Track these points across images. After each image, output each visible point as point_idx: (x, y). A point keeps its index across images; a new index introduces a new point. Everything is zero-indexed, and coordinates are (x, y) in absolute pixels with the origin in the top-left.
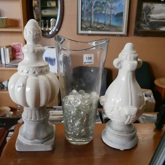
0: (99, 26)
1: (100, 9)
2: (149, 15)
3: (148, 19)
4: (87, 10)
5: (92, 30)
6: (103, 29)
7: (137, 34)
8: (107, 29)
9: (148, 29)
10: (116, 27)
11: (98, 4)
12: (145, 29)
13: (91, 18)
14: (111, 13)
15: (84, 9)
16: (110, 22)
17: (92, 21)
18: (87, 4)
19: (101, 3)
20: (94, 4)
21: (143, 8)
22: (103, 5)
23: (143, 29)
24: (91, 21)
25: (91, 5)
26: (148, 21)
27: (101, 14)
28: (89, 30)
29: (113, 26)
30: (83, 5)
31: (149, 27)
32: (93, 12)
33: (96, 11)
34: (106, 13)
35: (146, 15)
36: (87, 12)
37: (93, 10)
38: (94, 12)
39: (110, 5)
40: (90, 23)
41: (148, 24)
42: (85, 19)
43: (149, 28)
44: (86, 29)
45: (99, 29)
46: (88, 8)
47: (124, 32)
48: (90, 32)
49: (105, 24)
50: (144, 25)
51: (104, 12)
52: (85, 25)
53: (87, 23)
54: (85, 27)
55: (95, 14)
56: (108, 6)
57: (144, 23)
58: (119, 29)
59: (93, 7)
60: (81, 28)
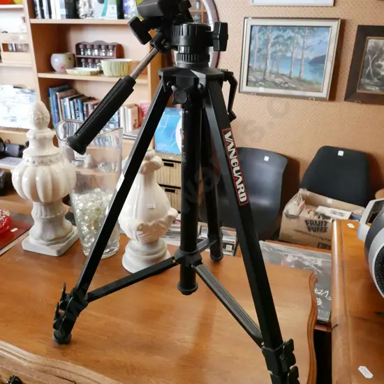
0: (278, 80)
1: (283, 49)
2: (379, 62)
3: (378, 70)
4: (260, 50)
5: (265, 87)
6: (287, 86)
7: (351, 96)
8: (293, 86)
9: (375, 90)
10: (310, 83)
11: (280, 40)
12: (369, 90)
13: (266, 64)
14: (303, 56)
15: (254, 48)
16: (300, 73)
17: (268, 71)
18: (260, 39)
19: (286, 37)
20: (272, 41)
21: (368, 49)
22: (289, 42)
23: (365, 89)
24: (266, 70)
25: (267, 41)
26: (377, 74)
27: (284, 57)
28: (261, 85)
29: (304, 81)
30: (253, 42)
31: (377, 86)
32: (270, 53)
33: (275, 52)
34: (294, 56)
35: (373, 62)
36: (259, 54)
37: (270, 50)
38: (272, 54)
39: (301, 41)
40: (262, 74)
41: (376, 80)
42: (255, 65)
43: (377, 88)
44: (255, 84)
45: (277, 85)
46: (261, 47)
47: (324, 93)
48: (261, 90)
49: (290, 78)
50: (367, 81)
51: (289, 55)
52: (255, 78)
53: (258, 73)
54: (254, 80)
55: (273, 58)
56: (298, 43)
57: (369, 77)
58: (316, 86)
59: (270, 45)
60: (247, 81)
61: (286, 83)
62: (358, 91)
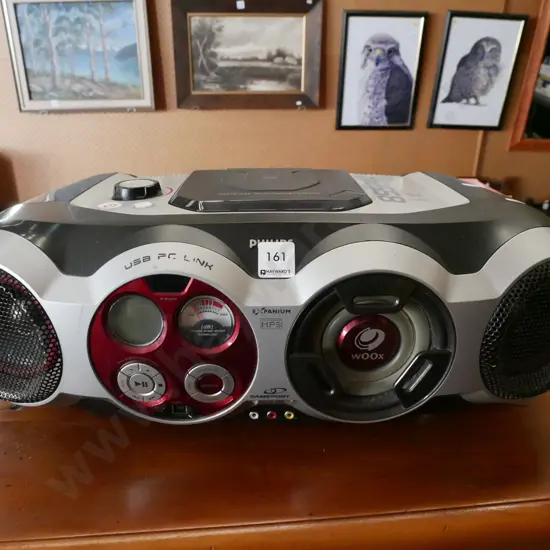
0: (77, 87)
1: (72, 37)
2: (212, 49)
3: (213, 60)
4: (37, 43)
5: (60, 99)
6: (91, 94)
7: (185, 100)
8: (102, 94)
9: (214, 89)
10: (124, 87)
11: (65, 24)
12: (207, 90)
13: (52, 63)
14: (104, 47)
15: (28, 38)
16: (106, 73)
17: (58, 73)
18: (33, 24)
19: (72, 19)
20: (52, 26)
21: (193, 31)
22: (79, 27)
23: (203, 90)
24: (54, 72)
25: (45, 26)
26: (213, 67)
27: (77, 50)
28: (52, 98)
29: (114, 85)
30: (23, 29)
31: (216, 83)
32: (54, 45)
33: (62, 44)
34: (92, 48)
35: (204, 50)
36: (37, 49)
37: (54, 42)
38: (57, 48)
39: (96, 24)
40: (50, 79)
41: (213, 75)
42: (35, 66)
43: (218, 86)
44: (43, 96)
45: (76, 96)
46: (39, 37)
47: (148, 100)
48: (55, 104)
49: (92, 81)
50: (203, 77)
51: (83, 46)
52: (40, 86)
53: (43, 79)
54: (39, 89)
55: (61, 54)
56: (92, 28)
57: (203, 70)
58: (133, 91)
59: (50, 34)
60: (30, 92)
61: (90, 90)
62: (194, 93)
